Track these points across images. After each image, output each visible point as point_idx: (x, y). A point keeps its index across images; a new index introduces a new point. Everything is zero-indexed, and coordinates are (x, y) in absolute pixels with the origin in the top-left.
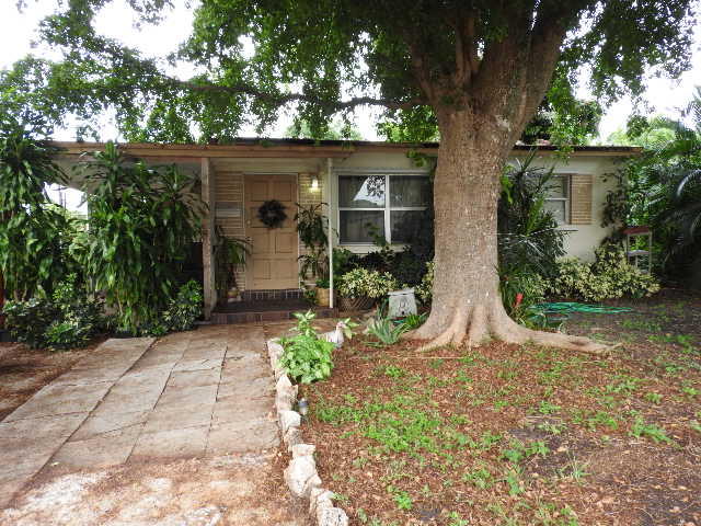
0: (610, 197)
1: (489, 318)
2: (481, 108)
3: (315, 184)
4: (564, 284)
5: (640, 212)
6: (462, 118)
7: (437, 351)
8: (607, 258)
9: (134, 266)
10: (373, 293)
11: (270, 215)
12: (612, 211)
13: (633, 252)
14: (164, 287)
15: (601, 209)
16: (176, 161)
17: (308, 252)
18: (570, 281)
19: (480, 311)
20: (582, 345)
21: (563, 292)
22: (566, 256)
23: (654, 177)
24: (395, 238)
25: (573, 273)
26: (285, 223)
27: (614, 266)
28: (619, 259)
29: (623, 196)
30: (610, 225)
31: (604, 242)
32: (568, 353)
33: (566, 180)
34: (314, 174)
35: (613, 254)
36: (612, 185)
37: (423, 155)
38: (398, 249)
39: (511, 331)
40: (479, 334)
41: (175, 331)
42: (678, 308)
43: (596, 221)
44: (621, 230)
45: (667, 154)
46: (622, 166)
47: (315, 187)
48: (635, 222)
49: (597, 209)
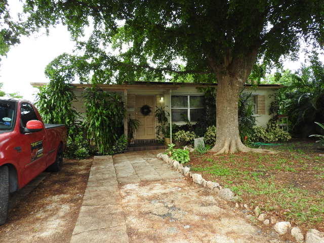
0: (272, 103)
1: (236, 144)
2: (233, 75)
3: (162, 99)
4: (256, 136)
5: (283, 109)
6: (226, 78)
7: (220, 154)
8: (272, 126)
9: (106, 129)
10: (188, 139)
11: (145, 110)
12: (273, 109)
13: (281, 124)
14: (114, 137)
15: (268, 108)
16: (116, 91)
17: (160, 124)
18: (259, 135)
19: (233, 142)
20: (268, 152)
21: (256, 139)
22: (257, 126)
23: (288, 96)
24: (192, 119)
25: (260, 132)
26: (151, 114)
27: (274, 129)
28: (276, 127)
29: (277, 103)
30: (272, 114)
31: (270, 121)
32: (264, 155)
33: (255, 97)
34: (162, 95)
35: (274, 125)
36: (272, 99)
37: (203, 88)
38: (193, 123)
39: (244, 148)
40: (233, 149)
41: (117, 154)
42: (298, 144)
43: (267, 113)
44: (276, 116)
45: (291, 88)
46: (276, 92)
47: (162, 100)
48: (281, 113)
49: (267, 108)
